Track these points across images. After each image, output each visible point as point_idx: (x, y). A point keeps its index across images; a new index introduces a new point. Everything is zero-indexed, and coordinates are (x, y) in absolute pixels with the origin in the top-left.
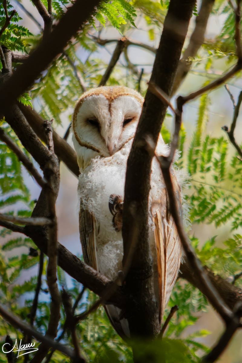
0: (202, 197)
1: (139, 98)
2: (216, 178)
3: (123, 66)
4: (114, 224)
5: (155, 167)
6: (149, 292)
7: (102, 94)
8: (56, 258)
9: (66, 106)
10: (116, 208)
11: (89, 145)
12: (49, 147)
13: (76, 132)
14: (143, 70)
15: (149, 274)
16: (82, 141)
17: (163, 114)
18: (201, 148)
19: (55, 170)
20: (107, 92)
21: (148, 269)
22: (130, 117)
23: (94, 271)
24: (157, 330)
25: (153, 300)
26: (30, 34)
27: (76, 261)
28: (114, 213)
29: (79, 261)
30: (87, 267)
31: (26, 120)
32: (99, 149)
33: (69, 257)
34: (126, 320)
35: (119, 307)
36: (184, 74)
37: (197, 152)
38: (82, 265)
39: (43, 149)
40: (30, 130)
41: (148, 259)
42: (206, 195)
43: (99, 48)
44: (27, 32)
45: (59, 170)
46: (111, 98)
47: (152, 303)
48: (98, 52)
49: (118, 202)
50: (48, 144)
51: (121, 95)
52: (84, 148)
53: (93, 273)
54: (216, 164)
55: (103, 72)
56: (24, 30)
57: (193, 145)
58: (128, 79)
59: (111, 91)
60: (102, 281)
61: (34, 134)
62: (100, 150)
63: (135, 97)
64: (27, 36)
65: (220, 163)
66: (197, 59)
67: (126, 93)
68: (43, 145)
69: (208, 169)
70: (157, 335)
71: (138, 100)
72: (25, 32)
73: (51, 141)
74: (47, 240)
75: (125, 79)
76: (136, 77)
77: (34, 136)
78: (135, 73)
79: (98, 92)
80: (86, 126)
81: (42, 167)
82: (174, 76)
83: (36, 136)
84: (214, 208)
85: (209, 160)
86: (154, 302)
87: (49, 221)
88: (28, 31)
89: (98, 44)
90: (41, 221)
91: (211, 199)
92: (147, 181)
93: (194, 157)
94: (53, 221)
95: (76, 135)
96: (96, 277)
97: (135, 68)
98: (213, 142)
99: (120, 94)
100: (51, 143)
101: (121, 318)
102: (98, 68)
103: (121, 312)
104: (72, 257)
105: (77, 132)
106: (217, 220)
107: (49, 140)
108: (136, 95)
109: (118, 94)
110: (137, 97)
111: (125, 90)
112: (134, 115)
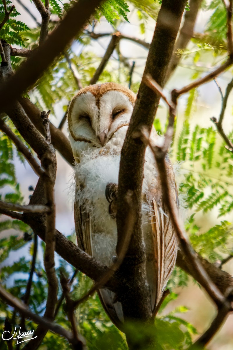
0: (190, 184)
2: (204, 167)
3: (116, 59)
4: (110, 211)
5: (149, 156)
6: (142, 277)
8: (54, 243)
9: (60, 98)
10: (112, 196)
11: (82, 138)
12: (47, 137)
14: (134, 63)
15: (142, 259)
16: (77, 136)
17: (156, 105)
18: (190, 137)
19: (52, 159)
21: (141, 254)
23: (90, 257)
24: (150, 313)
25: (145, 284)
26: (28, 29)
27: (72, 246)
28: (110, 201)
29: (75, 246)
30: (82, 252)
31: (24, 111)
32: (90, 140)
33: (65, 243)
34: (120, 303)
35: (113, 291)
36: (174, 67)
37: (186, 141)
38: (77, 251)
39: (41, 139)
40: (28, 121)
41: (141, 244)
42: (194, 182)
43: (93, 42)
44: (24, 27)
45: (56, 160)
46: (99, 93)
47: (145, 287)
48: (91, 45)
49: (115, 190)
50: (45, 135)
51: (109, 90)
52: (78, 142)
53: (88, 258)
54: (205, 153)
55: (96, 65)
56: (22, 25)
57: (182, 134)
58: (119, 72)
59: (99, 87)
60: (97, 266)
61: (32, 124)
64: (25, 31)
65: (208, 152)
66: (186, 52)
68: (40, 135)
69: (197, 158)
70: (150, 317)
72: (23, 27)
73: (48, 132)
74: (45, 226)
75: (117, 72)
76: (127, 70)
77: (32, 127)
78: (127, 65)
81: (40, 157)
82: (167, 69)
83: (34, 127)
84: (202, 195)
85: (198, 149)
86: (147, 286)
87: (47, 209)
88: (26, 25)
89: (91, 38)
90: (39, 208)
91: (199, 187)
92: (141, 170)
93: (183, 146)
94: (51, 208)
95: (72, 132)
96: (91, 262)
97: (127, 61)
98: (202, 132)
100: (49, 134)
101: (115, 302)
102: (91, 61)
103: (116, 296)
104: (68, 243)
106: (205, 207)
107: (46, 130)
108: (124, 90)
109: (106, 89)
110: (125, 91)
111: (113, 86)
112: (123, 108)
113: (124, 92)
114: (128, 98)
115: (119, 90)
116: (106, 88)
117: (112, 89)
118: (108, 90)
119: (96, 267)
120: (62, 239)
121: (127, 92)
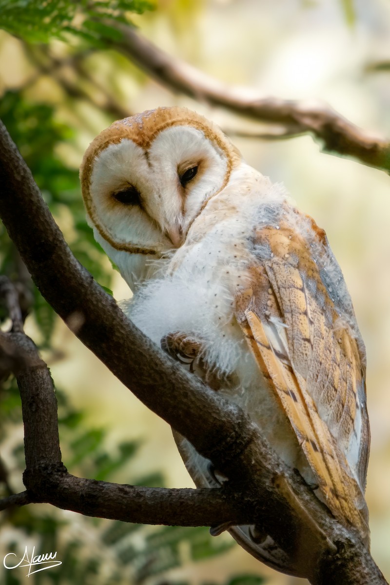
1: (197, 122)
6: (265, 468)
7: (125, 137)
11: (131, 246)
13: (97, 223)
16: (116, 240)
20: (133, 131)
22: (191, 163)
32: (152, 248)
46: (144, 141)
51: (162, 129)
52: (123, 253)
59: (141, 126)
62: (155, 249)
63: (189, 123)
67: (169, 121)
71: (195, 126)
79: (117, 137)
80: (113, 207)
95: (99, 230)
99: (159, 126)
105: (99, 222)
108: (189, 118)
109: (155, 128)
110: (192, 120)
111: (167, 116)
112: (198, 159)
113: (190, 122)
114: (202, 131)
115: (181, 122)
116: (156, 125)
117: (168, 125)
118: (158, 130)
119: (182, 503)
120: (103, 491)
121: (195, 120)
